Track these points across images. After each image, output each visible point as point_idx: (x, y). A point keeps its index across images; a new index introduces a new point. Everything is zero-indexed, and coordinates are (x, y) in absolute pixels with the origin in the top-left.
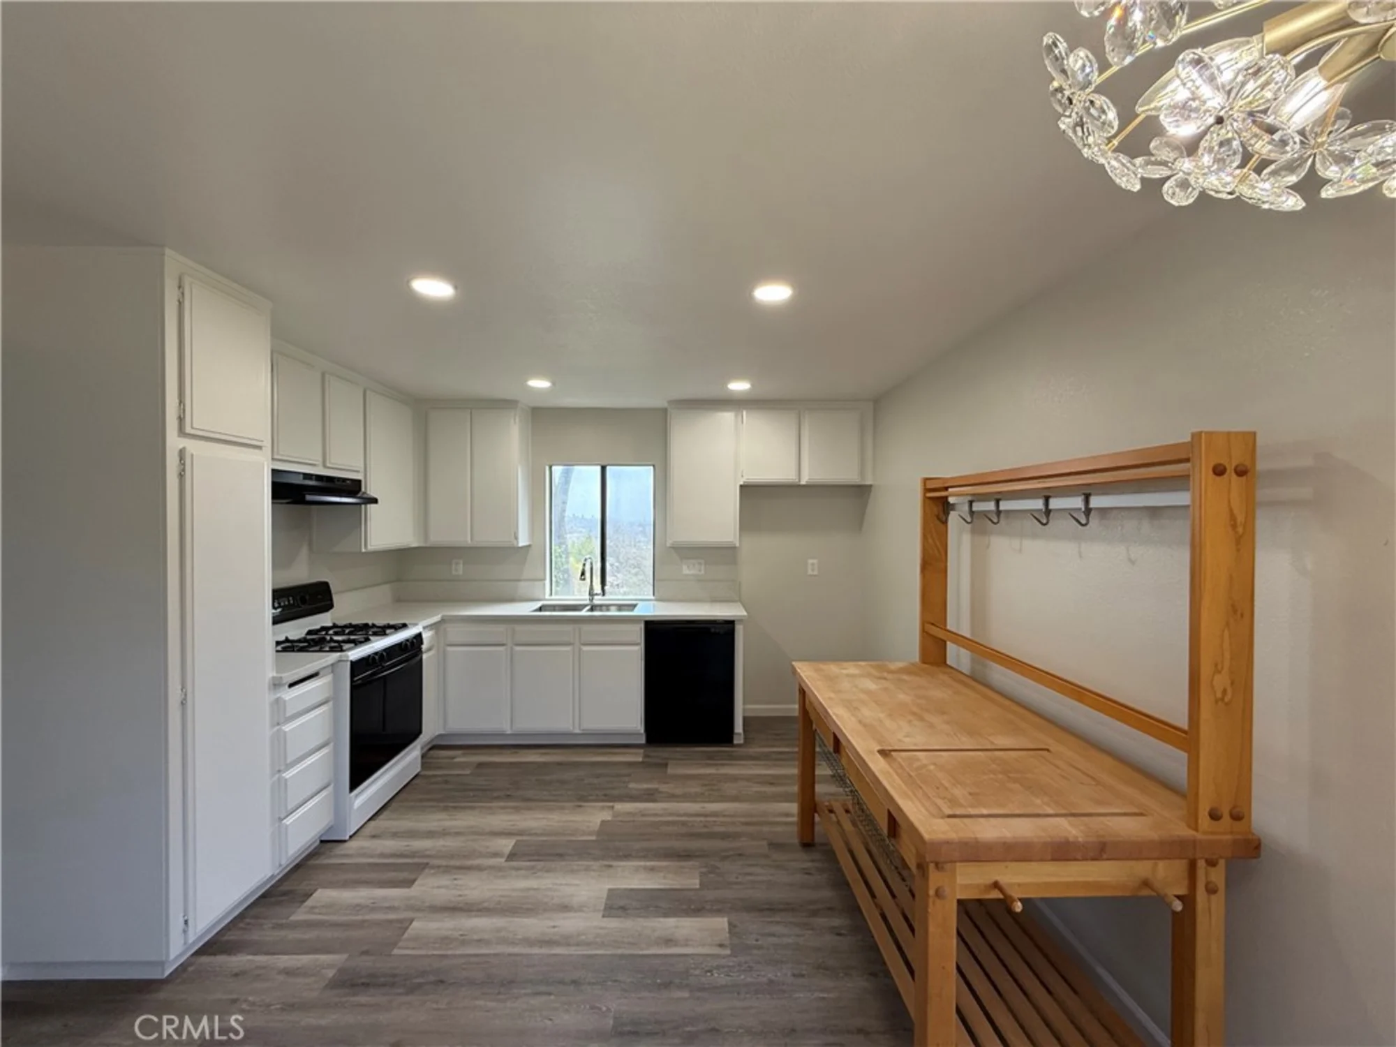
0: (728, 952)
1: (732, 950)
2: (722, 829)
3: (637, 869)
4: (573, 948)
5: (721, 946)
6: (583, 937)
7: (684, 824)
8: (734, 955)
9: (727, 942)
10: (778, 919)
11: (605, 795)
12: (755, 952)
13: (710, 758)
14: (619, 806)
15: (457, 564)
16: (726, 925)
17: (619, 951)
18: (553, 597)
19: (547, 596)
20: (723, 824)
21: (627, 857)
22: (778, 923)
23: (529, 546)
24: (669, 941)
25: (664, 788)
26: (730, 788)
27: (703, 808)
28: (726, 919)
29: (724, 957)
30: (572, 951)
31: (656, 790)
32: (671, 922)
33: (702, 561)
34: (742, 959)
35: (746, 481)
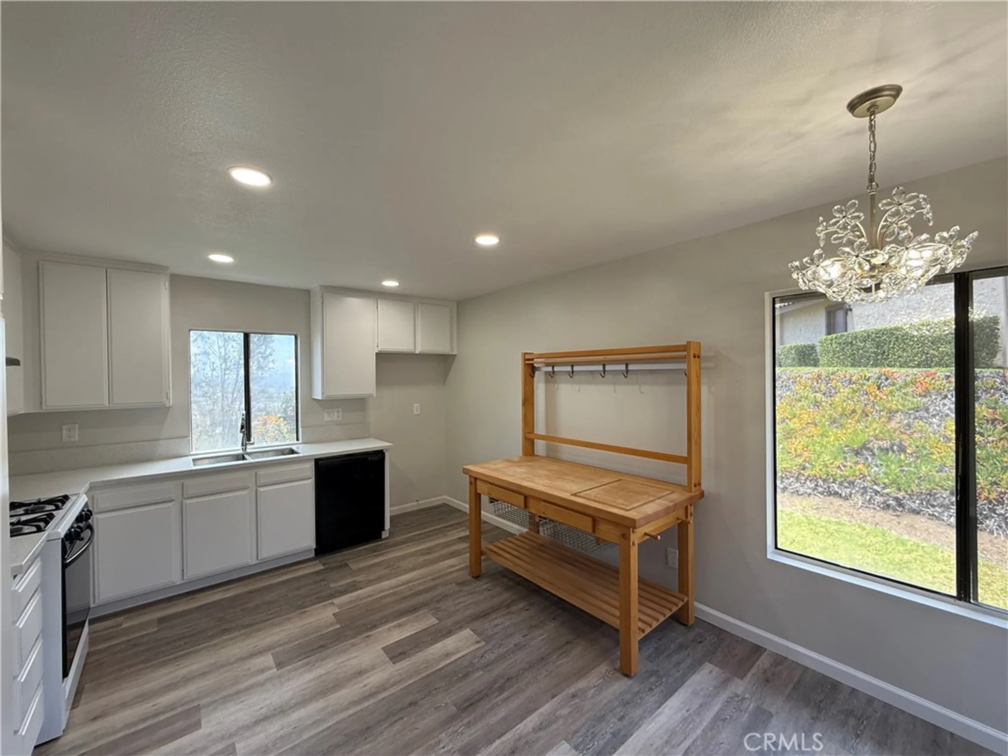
0: (484, 643)
1: (485, 641)
2: (422, 587)
3: (389, 630)
4: (391, 689)
5: (478, 642)
6: (393, 680)
7: (394, 593)
8: (487, 643)
9: (479, 639)
10: (494, 617)
11: (318, 598)
12: (497, 636)
13: (375, 551)
14: (337, 601)
16: (472, 632)
17: (424, 675)
20: (419, 584)
21: (375, 627)
22: (496, 618)
24: (448, 655)
25: (360, 578)
26: (404, 564)
27: (399, 580)
28: (468, 630)
29: (484, 646)
30: (392, 690)
31: (355, 581)
32: (439, 645)
33: (340, 410)
34: (493, 642)
35: (380, 350)
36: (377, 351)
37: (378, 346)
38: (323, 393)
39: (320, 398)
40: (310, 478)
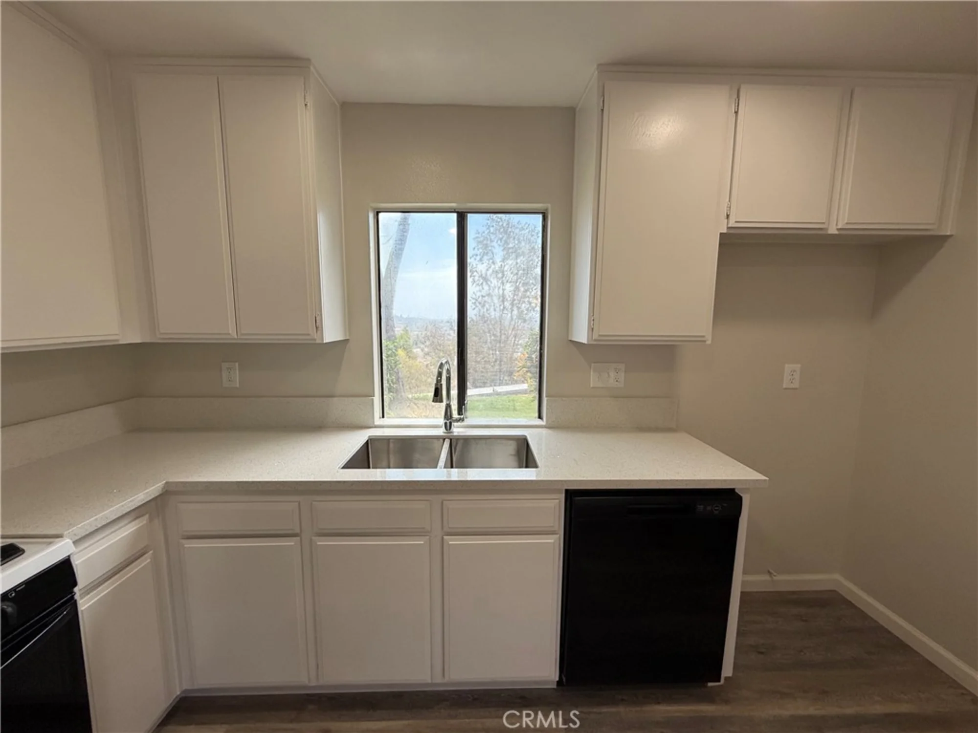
15: (229, 369)
18: (386, 421)
19: (378, 421)
23: (346, 341)
33: (622, 367)
35: (732, 224)
36: (725, 231)
37: (728, 216)
38: (591, 330)
39: (584, 340)
40: (553, 533)
